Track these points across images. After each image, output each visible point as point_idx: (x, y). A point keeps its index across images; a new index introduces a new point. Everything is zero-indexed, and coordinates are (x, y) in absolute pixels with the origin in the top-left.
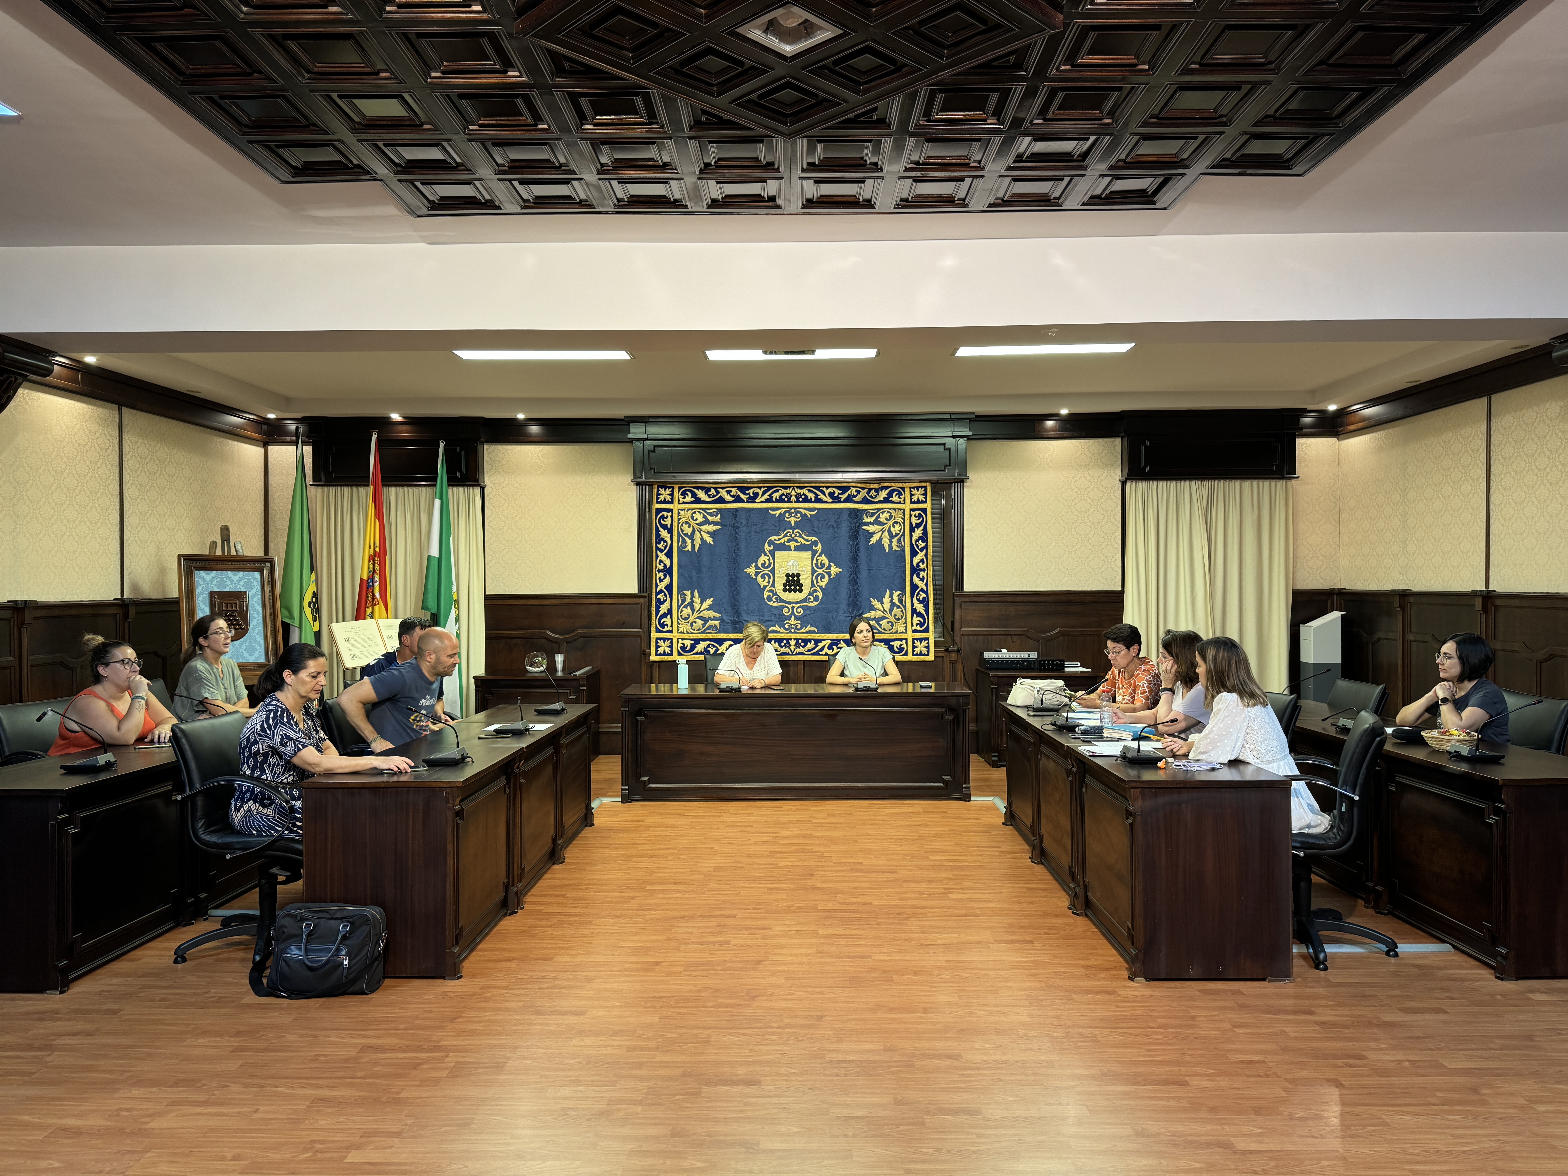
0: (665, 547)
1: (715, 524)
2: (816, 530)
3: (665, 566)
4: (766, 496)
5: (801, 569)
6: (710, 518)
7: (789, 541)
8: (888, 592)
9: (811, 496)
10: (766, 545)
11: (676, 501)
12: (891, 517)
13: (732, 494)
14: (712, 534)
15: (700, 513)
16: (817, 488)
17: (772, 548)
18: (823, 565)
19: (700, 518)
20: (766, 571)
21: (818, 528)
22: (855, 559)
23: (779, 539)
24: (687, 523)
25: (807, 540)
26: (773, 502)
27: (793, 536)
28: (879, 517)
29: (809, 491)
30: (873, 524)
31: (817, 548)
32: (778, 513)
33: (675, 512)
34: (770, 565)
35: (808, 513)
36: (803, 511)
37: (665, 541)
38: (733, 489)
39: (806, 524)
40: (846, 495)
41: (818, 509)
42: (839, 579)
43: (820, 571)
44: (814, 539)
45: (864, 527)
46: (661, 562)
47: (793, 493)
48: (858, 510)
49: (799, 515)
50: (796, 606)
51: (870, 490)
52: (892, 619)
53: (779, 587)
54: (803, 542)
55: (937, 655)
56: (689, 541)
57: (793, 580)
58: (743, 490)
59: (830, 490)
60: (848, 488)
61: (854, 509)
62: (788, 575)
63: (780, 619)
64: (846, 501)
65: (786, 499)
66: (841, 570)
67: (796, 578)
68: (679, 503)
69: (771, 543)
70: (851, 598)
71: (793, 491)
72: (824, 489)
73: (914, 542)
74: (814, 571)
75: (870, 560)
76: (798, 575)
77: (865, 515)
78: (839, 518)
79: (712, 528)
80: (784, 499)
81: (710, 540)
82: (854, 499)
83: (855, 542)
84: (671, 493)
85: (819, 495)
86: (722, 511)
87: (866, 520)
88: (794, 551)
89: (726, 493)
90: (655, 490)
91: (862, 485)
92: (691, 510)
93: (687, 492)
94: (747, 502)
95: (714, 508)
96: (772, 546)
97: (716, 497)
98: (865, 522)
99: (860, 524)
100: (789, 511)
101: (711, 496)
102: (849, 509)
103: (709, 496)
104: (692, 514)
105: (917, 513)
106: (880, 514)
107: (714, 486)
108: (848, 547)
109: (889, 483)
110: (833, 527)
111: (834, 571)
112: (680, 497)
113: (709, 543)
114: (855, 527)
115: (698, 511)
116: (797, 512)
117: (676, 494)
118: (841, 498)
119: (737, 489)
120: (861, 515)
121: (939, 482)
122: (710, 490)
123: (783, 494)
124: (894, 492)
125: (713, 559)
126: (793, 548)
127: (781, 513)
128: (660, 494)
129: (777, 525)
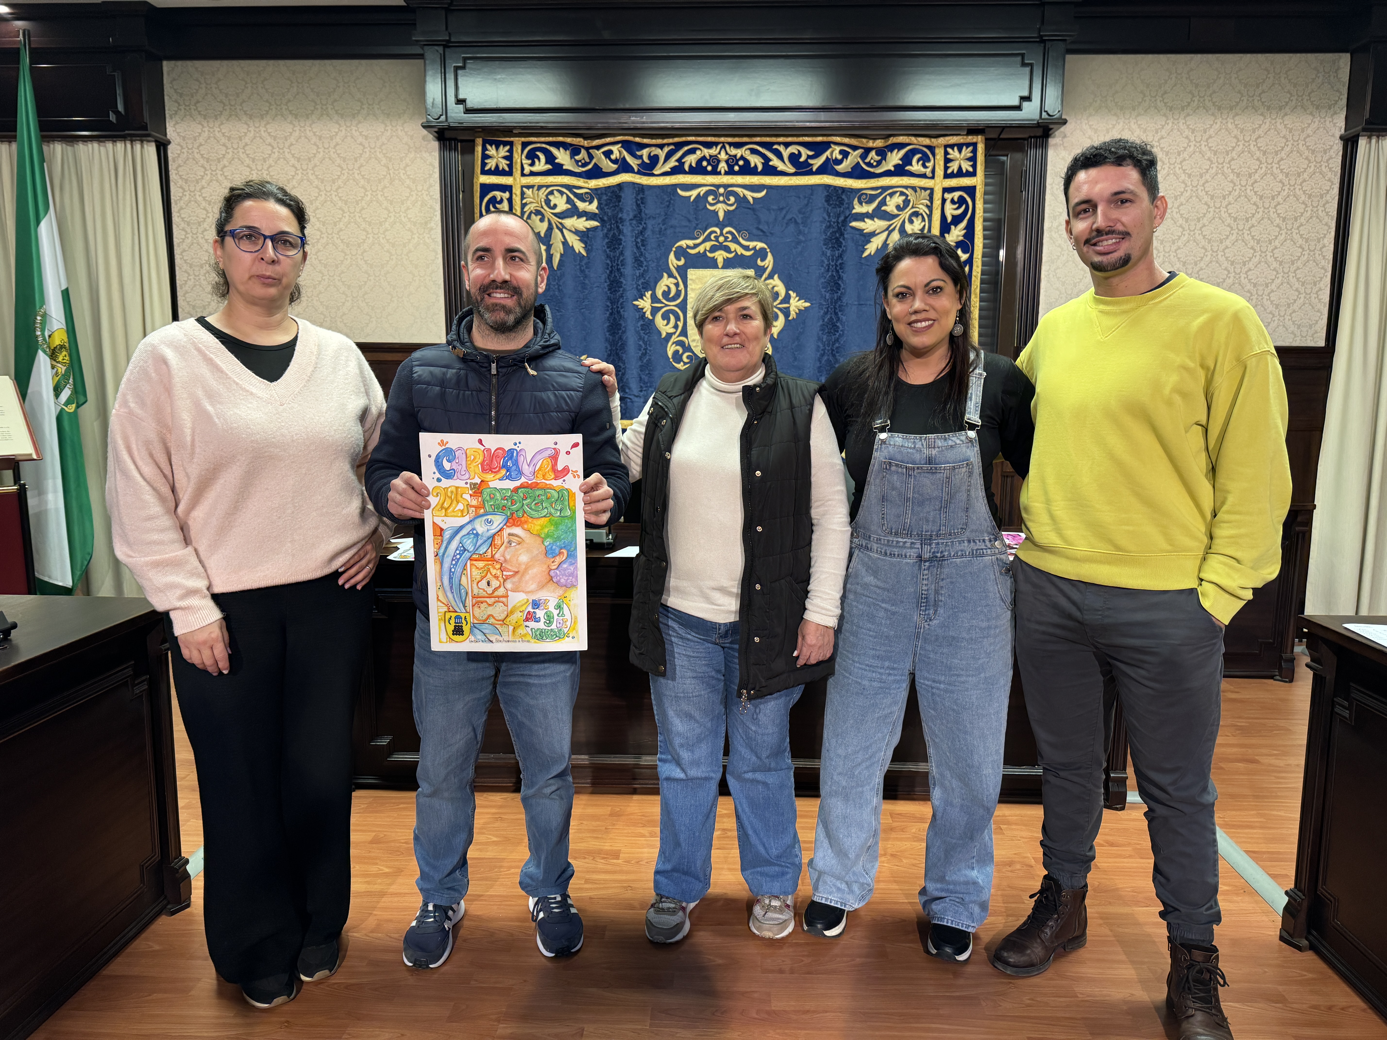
1: (588, 215)
2: (765, 228)
4: (672, 163)
6: (580, 205)
9: (755, 161)
10: (672, 254)
11: (517, 172)
12: (906, 202)
13: (613, 157)
14: (584, 236)
15: (562, 193)
16: (768, 146)
17: (682, 263)
18: (775, 295)
19: (562, 206)
20: (672, 305)
21: (767, 223)
22: (835, 284)
23: (696, 246)
24: (538, 213)
26: (686, 173)
27: (721, 239)
28: (884, 202)
29: (753, 151)
30: (871, 216)
31: (767, 261)
32: (693, 194)
33: (517, 191)
34: (678, 294)
35: (750, 195)
36: (739, 190)
38: (615, 149)
39: (747, 217)
40: (821, 159)
41: (769, 188)
42: (804, 323)
44: (760, 245)
45: (854, 224)
47: (723, 156)
48: (843, 190)
49: (732, 199)
51: (868, 151)
54: (740, 251)
58: (629, 148)
59: (792, 149)
60: (825, 146)
61: (836, 188)
64: (823, 170)
65: (709, 168)
66: (807, 304)
68: (523, 175)
69: (681, 253)
70: (825, 358)
71: (723, 153)
72: (781, 148)
75: (864, 287)
77: (856, 199)
78: (807, 205)
79: (582, 224)
80: (706, 167)
81: (578, 246)
82: (837, 167)
83: (837, 252)
84: (508, 154)
85: (770, 160)
86: (599, 192)
87: (858, 209)
88: (723, 267)
89: (603, 157)
90: (479, 149)
91: (853, 142)
92: (544, 189)
93: (538, 153)
94: (639, 173)
95: (586, 185)
96: (682, 259)
97: (590, 167)
98: (856, 214)
99: (846, 218)
100: (713, 191)
101: (580, 164)
102: (827, 187)
103: (577, 162)
104: (547, 196)
105: (956, 195)
106: (885, 197)
107: (586, 143)
108: (823, 261)
109: (905, 137)
110: (796, 222)
111: (796, 306)
112: (524, 162)
113: (577, 251)
114: (838, 223)
115: (558, 191)
116: (729, 194)
117: (519, 157)
118: (812, 165)
119: (622, 147)
120: (849, 199)
121: (1002, 136)
122: (578, 153)
123: (704, 158)
124: (914, 155)
125: (587, 282)
126: (720, 262)
127: (699, 194)
128: (489, 157)
129: (692, 217)
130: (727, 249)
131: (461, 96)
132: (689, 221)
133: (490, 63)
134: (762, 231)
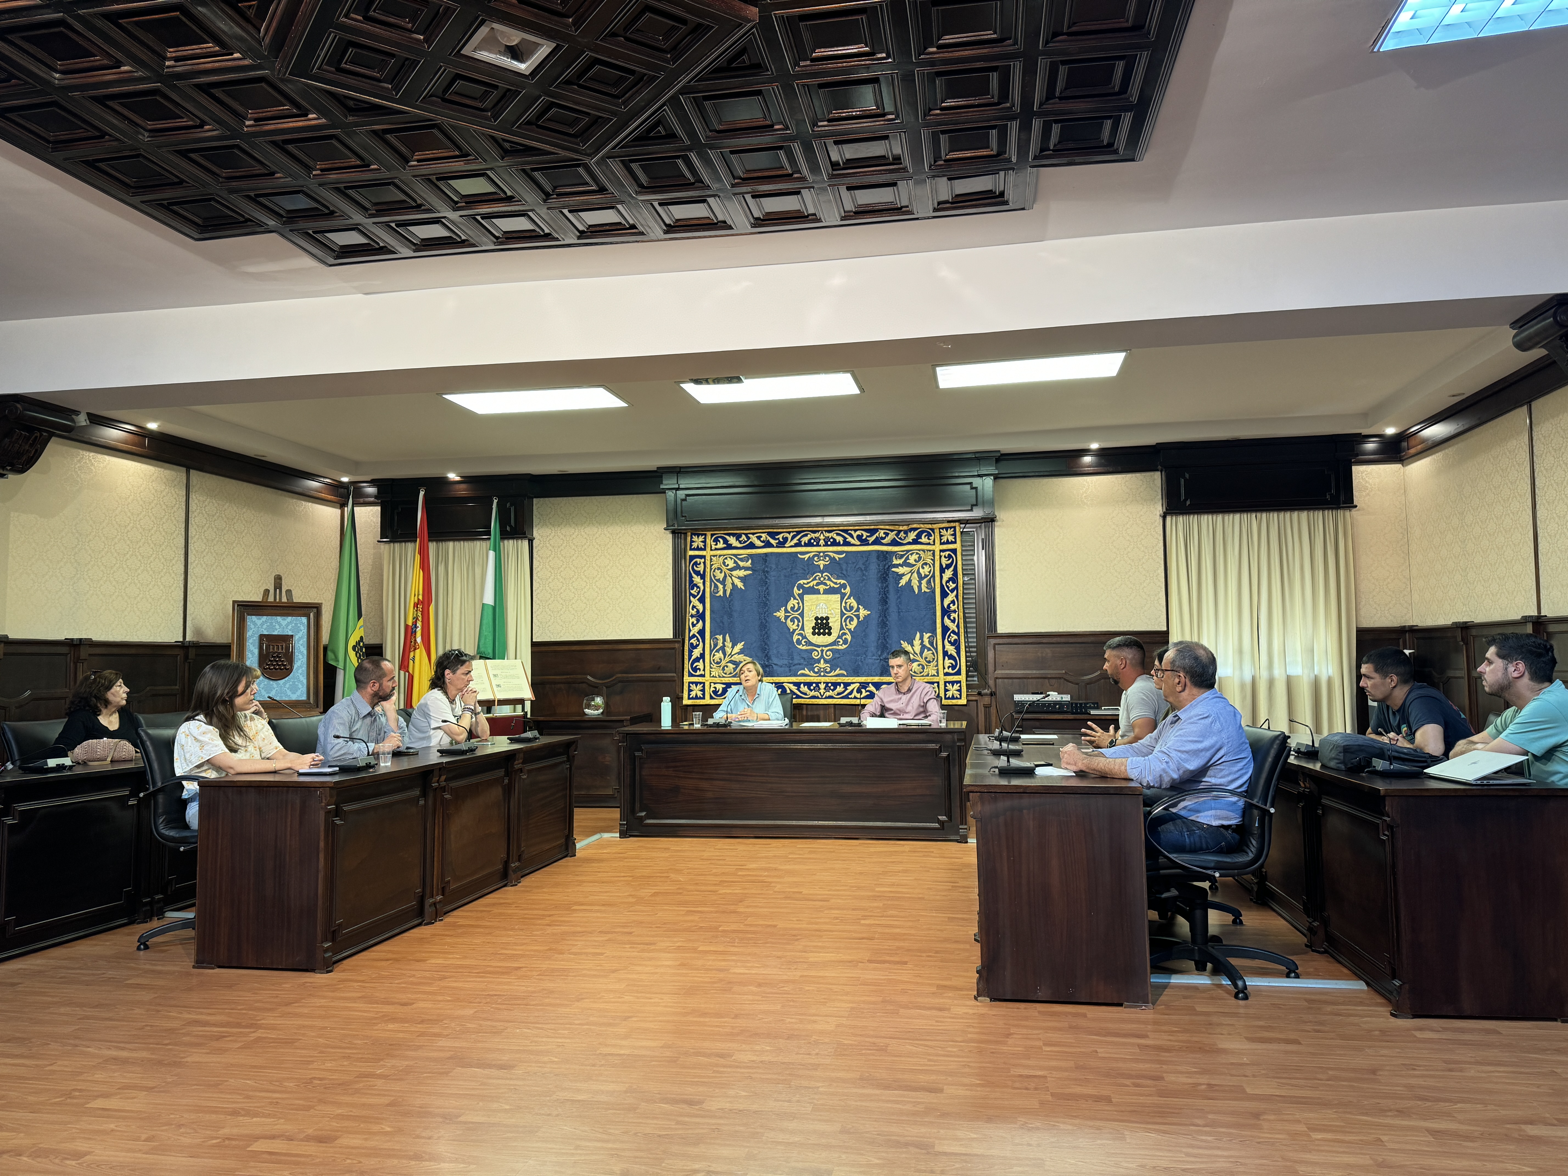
0: (698, 593)
1: (746, 569)
2: (845, 572)
3: (698, 611)
4: (795, 541)
5: (829, 612)
6: (741, 564)
7: (818, 584)
8: (918, 635)
9: (839, 539)
10: (796, 588)
11: (708, 548)
12: (920, 558)
13: (762, 539)
14: (743, 580)
15: (731, 558)
16: (846, 531)
18: (851, 608)
19: (731, 564)
20: (796, 614)
21: (847, 570)
22: (884, 601)
23: (808, 583)
24: (719, 569)
25: (836, 583)
26: (802, 546)
27: (822, 579)
28: (908, 558)
29: (838, 534)
30: (902, 565)
31: (847, 590)
32: (807, 556)
33: (708, 558)
34: (799, 608)
35: (837, 557)
36: (831, 554)
37: (698, 587)
38: (763, 535)
39: (835, 567)
40: (874, 537)
41: (847, 552)
42: (868, 622)
43: (849, 614)
44: (843, 582)
45: (893, 570)
46: (694, 607)
47: (822, 537)
48: (887, 552)
49: (827, 559)
51: (898, 532)
52: (923, 662)
53: (808, 630)
54: (832, 585)
55: (970, 698)
56: (721, 586)
57: (822, 624)
58: (773, 535)
59: (858, 533)
60: (876, 530)
61: (882, 552)
62: (817, 619)
63: (810, 663)
64: (874, 543)
65: (815, 543)
66: (869, 612)
67: (825, 621)
68: (711, 550)
70: (880, 641)
72: (853, 532)
73: (944, 583)
74: (842, 614)
75: (900, 603)
76: (827, 618)
77: (894, 557)
78: (867, 561)
79: (742, 574)
80: (813, 543)
81: (740, 585)
82: (882, 541)
83: (885, 584)
84: (703, 538)
85: (847, 539)
86: (752, 557)
87: (895, 562)
89: (755, 539)
90: (689, 538)
91: (891, 528)
92: (722, 556)
93: (719, 539)
94: (777, 547)
95: (745, 553)
97: (747, 543)
98: (894, 564)
99: (888, 566)
100: (818, 555)
101: (742, 542)
102: (878, 551)
103: (740, 542)
104: (724, 560)
105: (947, 553)
107: (746, 533)
108: (877, 590)
109: (918, 526)
110: (862, 570)
112: (712, 543)
113: (740, 588)
114: (885, 569)
116: (825, 556)
117: (709, 541)
118: (869, 540)
119: (767, 534)
120: (890, 557)
122: (741, 536)
123: (812, 538)
124: (922, 535)
125: (745, 604)
127: (810, 556)
128: (694, 541)
129: (806, 569)
130: (825, 584)
131: (685, 513)
134: (844, 574)
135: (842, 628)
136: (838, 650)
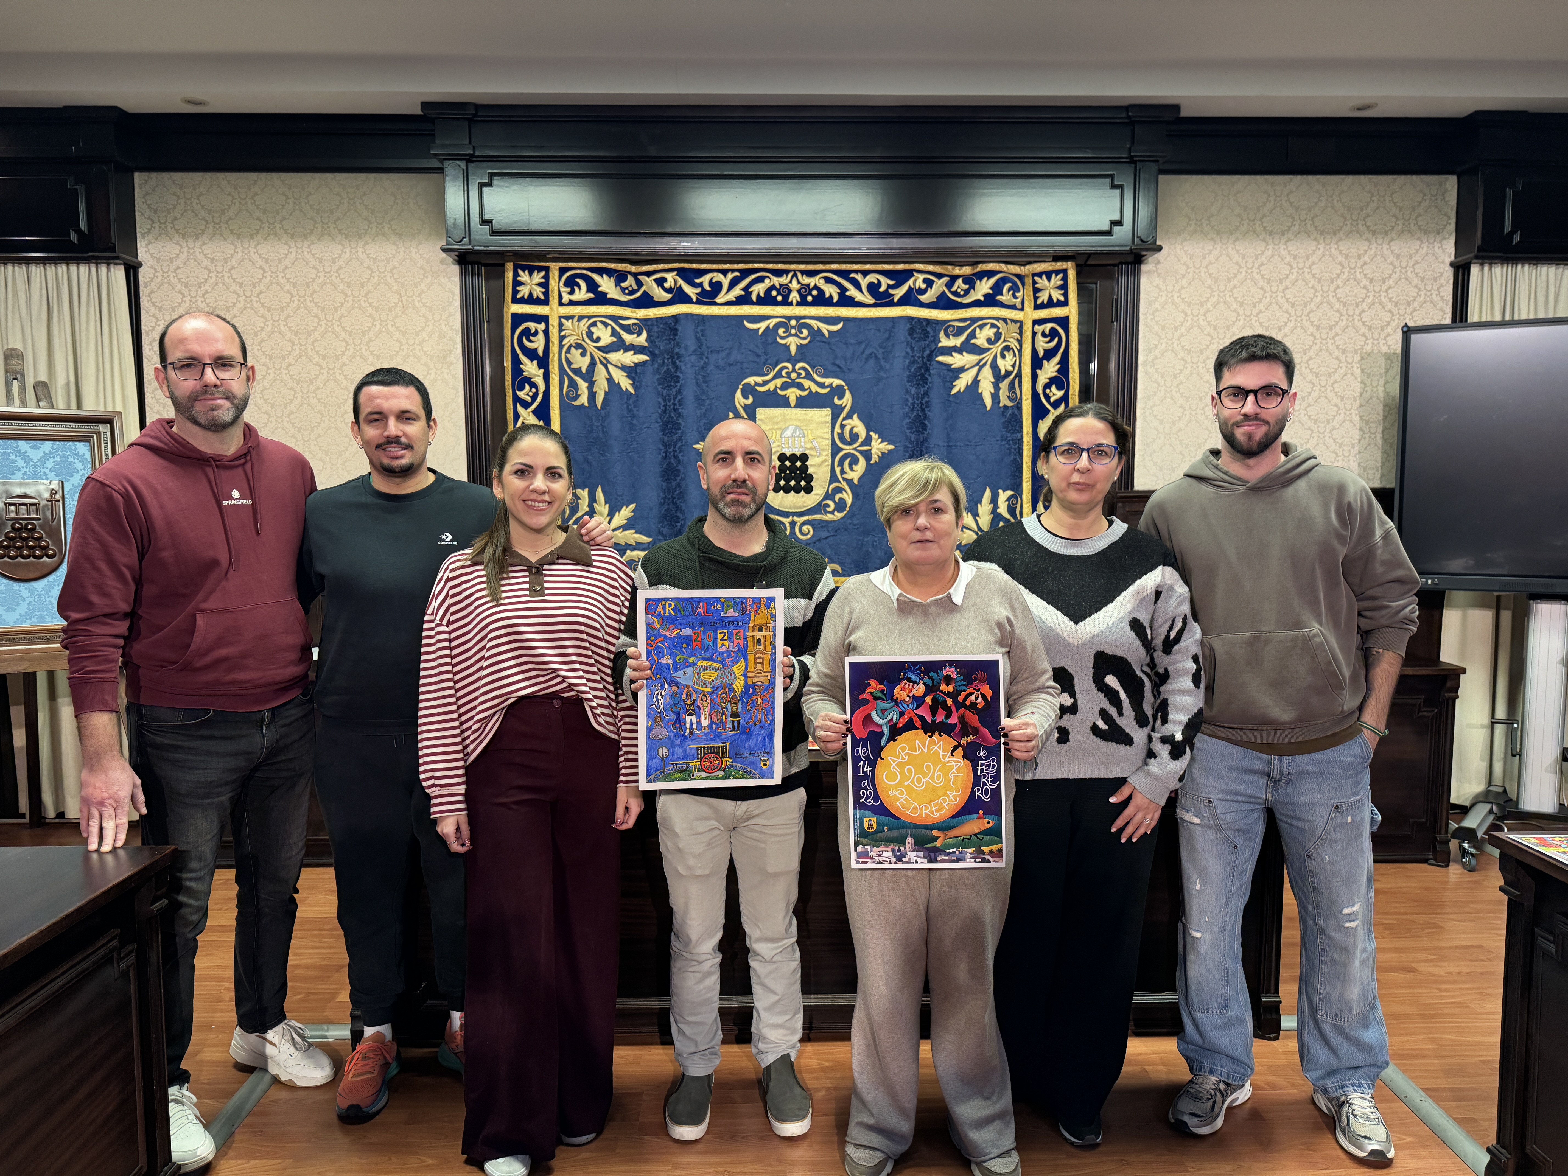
0: (534, 397)
1: (637, 349)
2: (842, 363)
4: (737, 291)
6: (627, 337)
7: (785, 386)
8: (987, 493)
9: (831, 291)
10: (738, 394)
11: (554, 301)
12: (998, 336)
13: (667, 285)
14: (631, 371)
15: (606, 325)
16: (844, 274)
17: (750, 401)
19: (606, 338)
21: (845, 359)
22: (920, 424)
23: (765, 383)
24: (578, 346)
26: (752, 303)
27: (794, 375)
28: (973, 335)
29: (828, 280)
30: (959, 350)
31: (844, 399)
32: (762, 326)
33: (554, 322)
35: (825, 328)
36: (813, 323)
37: (533, 384)
38: (670, 277)
39: (821, 351)
40: (903, 289)
41: (846, 320)
43: (848, 449)
44: (837, 382)
45: (940, 358)
47: (794, 285)
48: (928, 321)
49: (805, 331)
50: (800, 520)
51: (954, 279)
54: (815, 388)
56: (583, 384)
57: (793, 468)
58: (691, 278)
60: (908, 274)
61: (920, 320)
62: (782, 458)
64: (905, 300)
65: (779, 298)
66: (891, 447)
67: (798, 464)
68: (561, 304)
69: (748, 391)
71: (794, 281)
72: (859, 277)
73: (1040, 389)
74: (835, 450)
75: (953, 422)
76: (804, 458)
77: (942, 332)
78: (888, 338)
79: (630, 358)
80: (776, 297)
81: (626, 383)
82: (920, 297)
83: (922, 389)
84: (543, 280)
85: (847, 290)
86: (649, 323)
87: (945, 342)
88: (795, 407)
89: (655, 285)
90: (509, 275)
91: (938, 269)
92: (586, 320)
93: (578, 280)
94: (699, 302)
95: (634, 315)
96: (750, 397)
97: (638, 294)
98: (943, 347)
99: (932, 352)
100: (784, 323)
101: (627, 291)
102: (911, 319)
103: (623, 290)
104: (589, 327)
105: (1049, 326)
106: (974, 330)
107: (633, 269)
108: (907, 400)
109: (995, 264)
110: (876, 357)
111: (878, 449)
112: (562, 289)
113: (624, 389)
114: (923, 358)
115: (602, 322)
116: (801, 326)
117: (556, 284)
118: (893, 295)
119: (677, 275)
120: (934, 331)
121: (1089, 262)
122: (624, 279)
123: (773, 287)
124: (1004, 284)
125: (635, 422)
126: (793, 401)
127: (768, 327)
128: (521, 284)
129: (760, 352)
130: (800, 387)
131: (487, 217)
132: (758, 356)
133: (521, 180)
134: (839, 367)
135: (833, 478)
136: (827, 522)
